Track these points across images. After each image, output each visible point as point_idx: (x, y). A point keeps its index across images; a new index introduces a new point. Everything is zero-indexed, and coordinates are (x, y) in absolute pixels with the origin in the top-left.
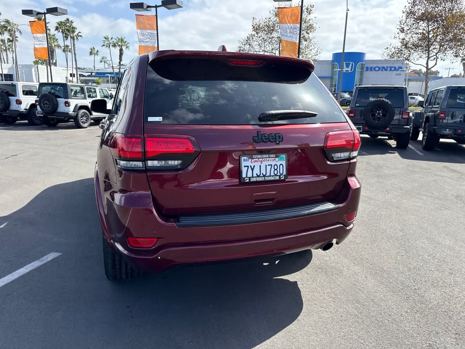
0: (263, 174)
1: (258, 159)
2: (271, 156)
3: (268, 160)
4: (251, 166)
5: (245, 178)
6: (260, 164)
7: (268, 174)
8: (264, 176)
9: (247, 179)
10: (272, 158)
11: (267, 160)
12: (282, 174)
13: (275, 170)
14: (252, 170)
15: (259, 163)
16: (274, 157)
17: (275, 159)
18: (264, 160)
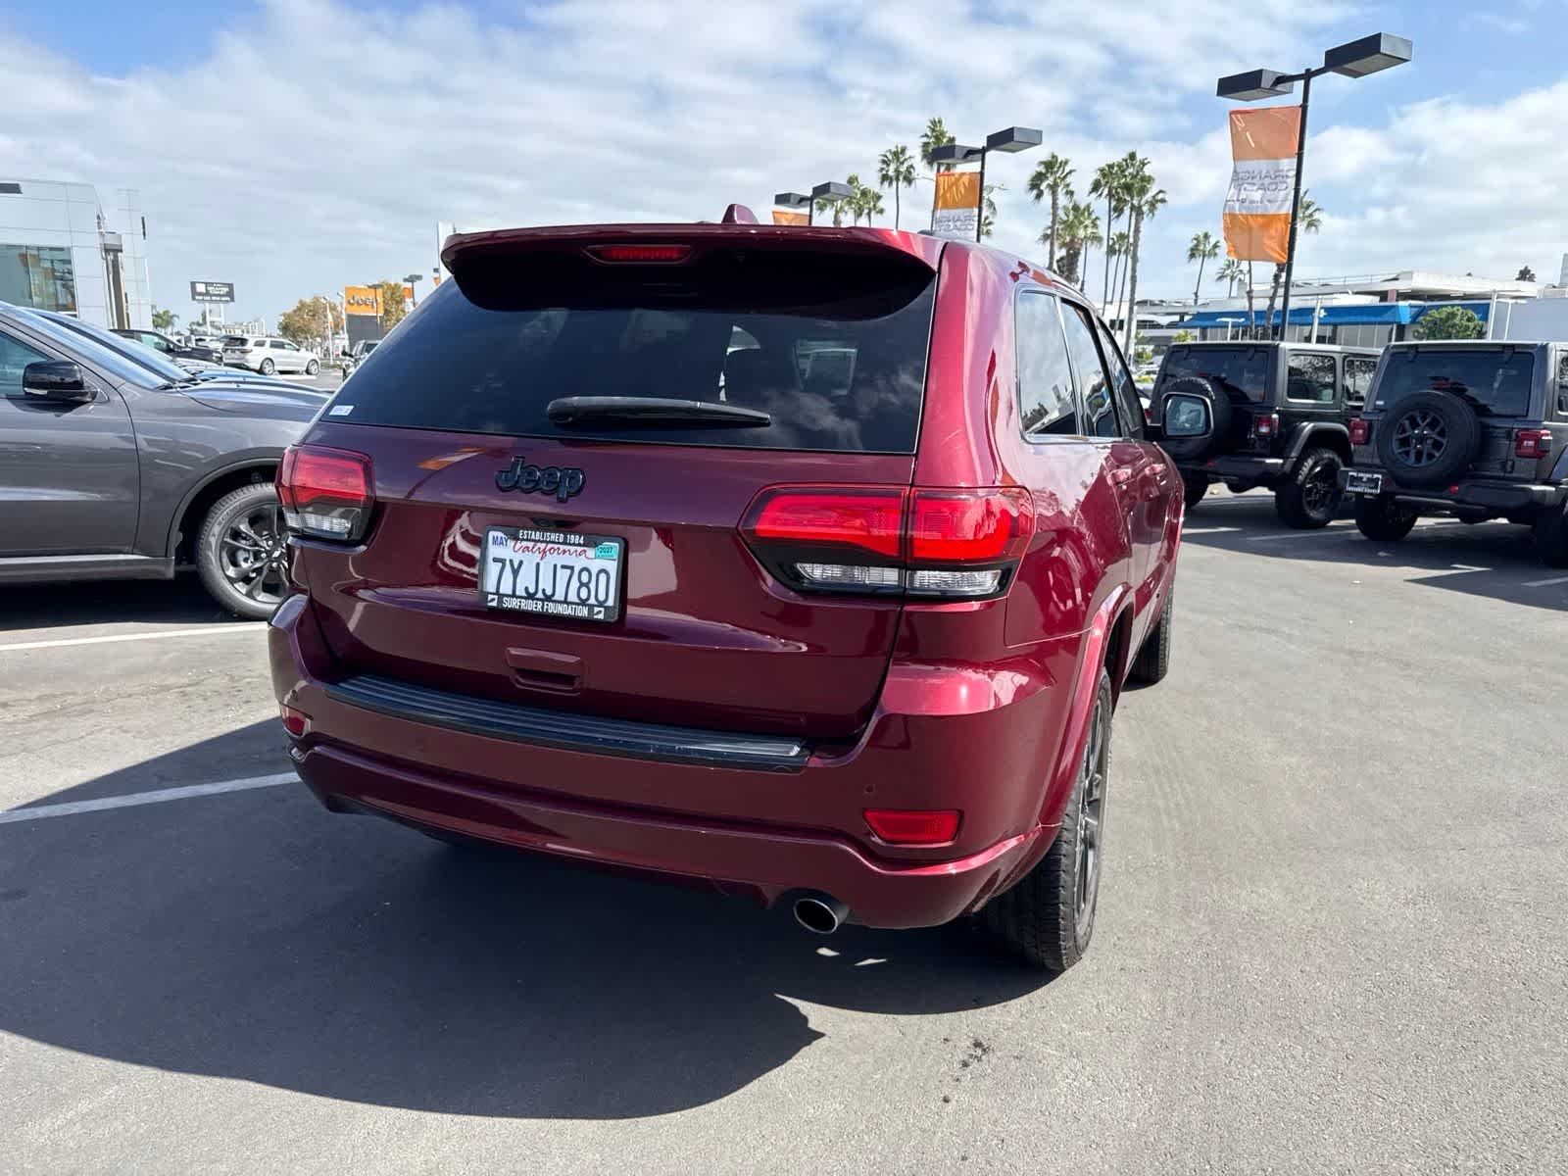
0: (544, 590)
1: (533, 543)
2: (572, 538)
3: (564, 552)
4: (511, 561)
5: (491, 593)
6: (538, 560)
7: (559, 596)
8: (548, 598)
9: (493, 600)
10: (574, 544)
11: (559, 549)
12: (601, 604)
13: (582, 584)
14: (515, 572)
15: (537, 557)
16: (579, 545)
17: (585, 551)
18: (550, 550)
